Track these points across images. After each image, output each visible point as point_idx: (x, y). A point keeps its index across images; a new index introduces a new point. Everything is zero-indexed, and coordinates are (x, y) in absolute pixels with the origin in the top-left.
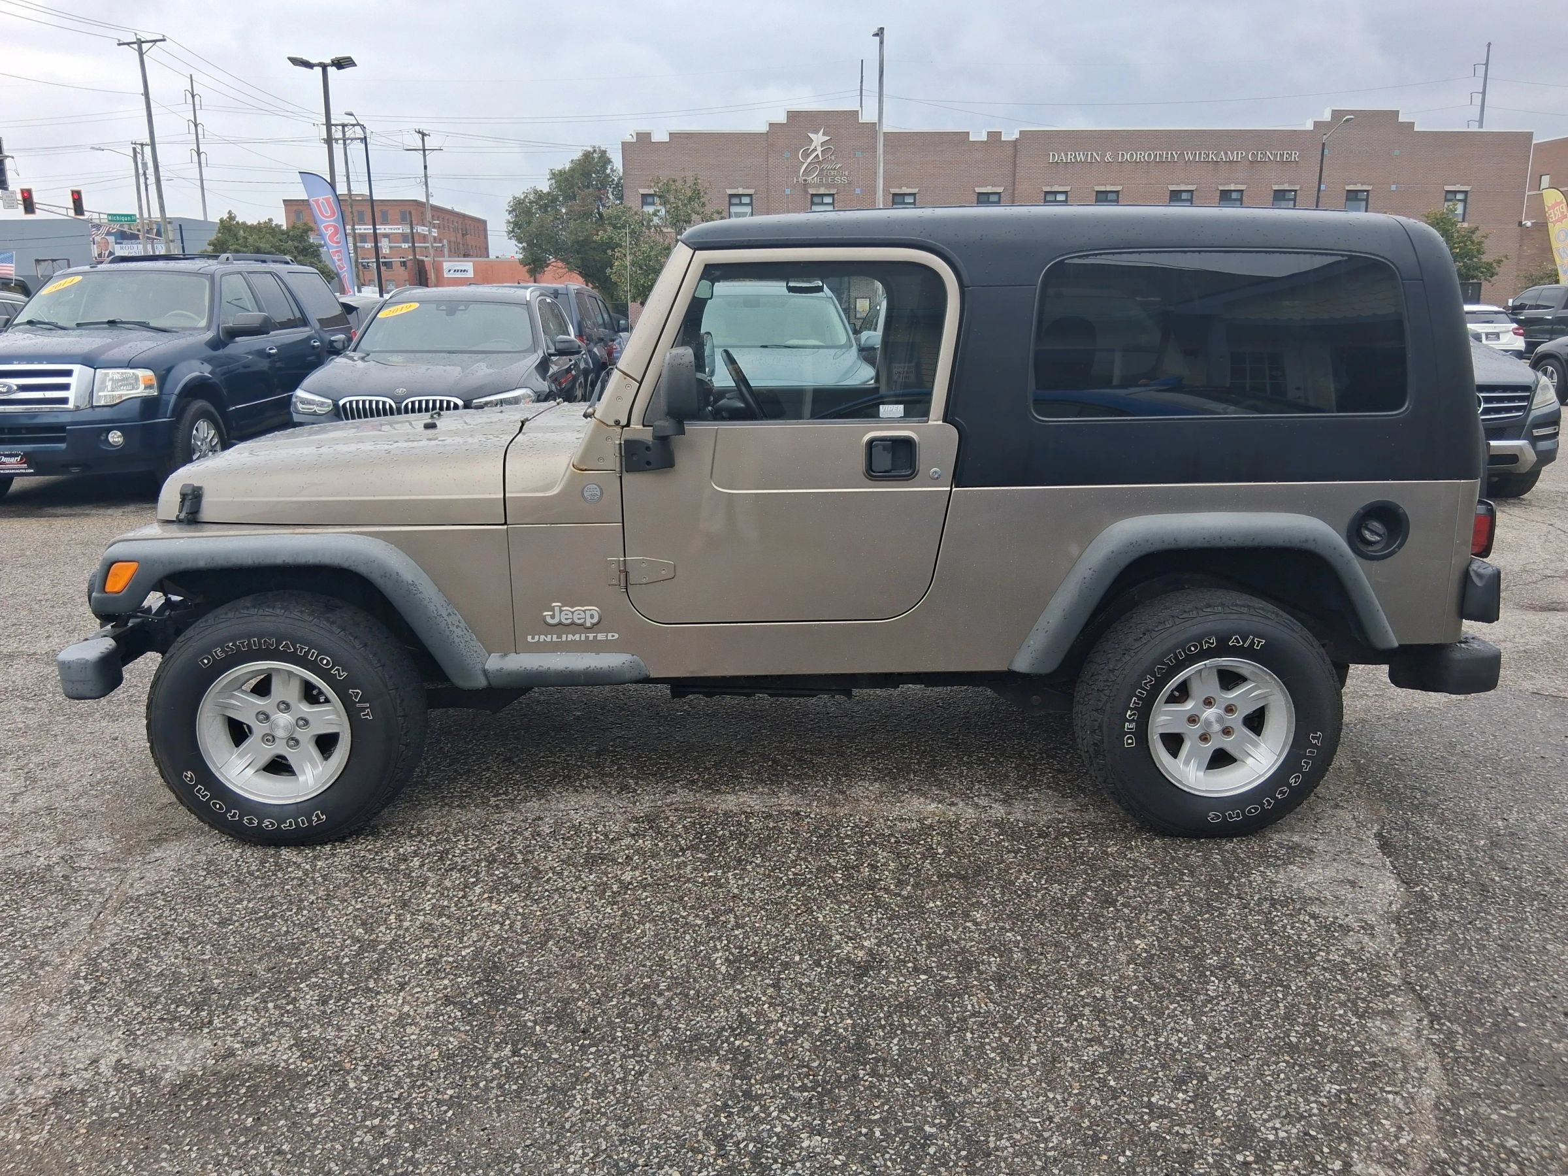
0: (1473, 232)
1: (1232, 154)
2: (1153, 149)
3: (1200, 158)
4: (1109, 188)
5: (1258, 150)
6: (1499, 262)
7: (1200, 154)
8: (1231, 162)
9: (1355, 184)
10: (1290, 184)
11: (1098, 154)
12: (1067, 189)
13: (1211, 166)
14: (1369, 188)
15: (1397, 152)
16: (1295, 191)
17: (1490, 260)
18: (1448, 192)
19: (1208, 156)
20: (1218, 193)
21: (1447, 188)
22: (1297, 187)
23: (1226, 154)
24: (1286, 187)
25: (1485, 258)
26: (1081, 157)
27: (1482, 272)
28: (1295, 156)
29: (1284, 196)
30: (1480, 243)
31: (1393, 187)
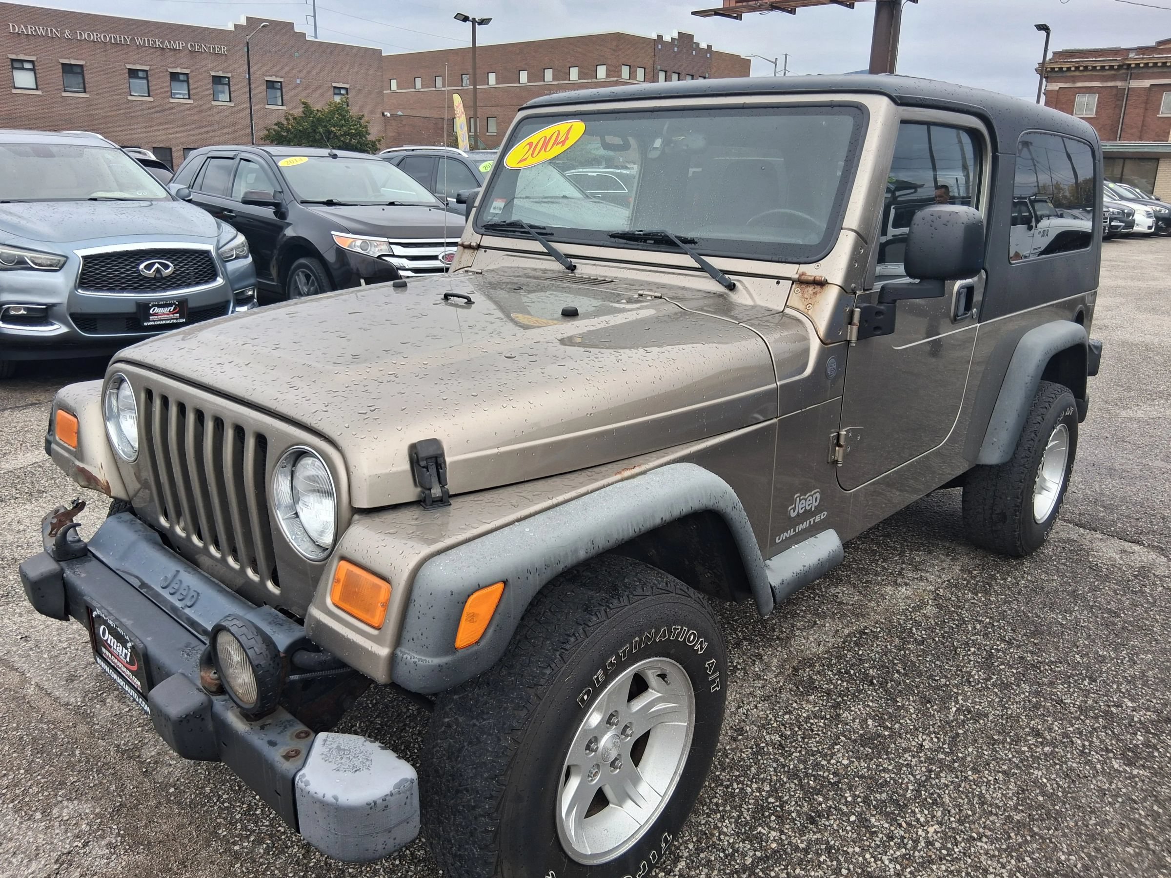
0: (360, 119)
1: (175, 43)
2: (108, 33)
3: (149, 44)
4: (73, 62)
5: (194, 42)
6: (379, 141)
7: (148, 40)
8: (174, 50)
9: (271, 76)
10: (224, 72)
11: (57, 31)
12: (33, 58)
13: (159, 51)
14: (282, 80)
15: (297, 55)
16: (228, 78)
17: (374, 139)
18: (335, 88)
19: (155, 42)
20: (168, 75)
21: (335, 85)
22: (229, 75)
23: (170, 42)
24: (220, 74)
25: (370, 138)
26: (41, 31)
27: (370, 148)
28: (224, 50)
29: (220, 81)
30: (366, 126)
31: (298, 81)
